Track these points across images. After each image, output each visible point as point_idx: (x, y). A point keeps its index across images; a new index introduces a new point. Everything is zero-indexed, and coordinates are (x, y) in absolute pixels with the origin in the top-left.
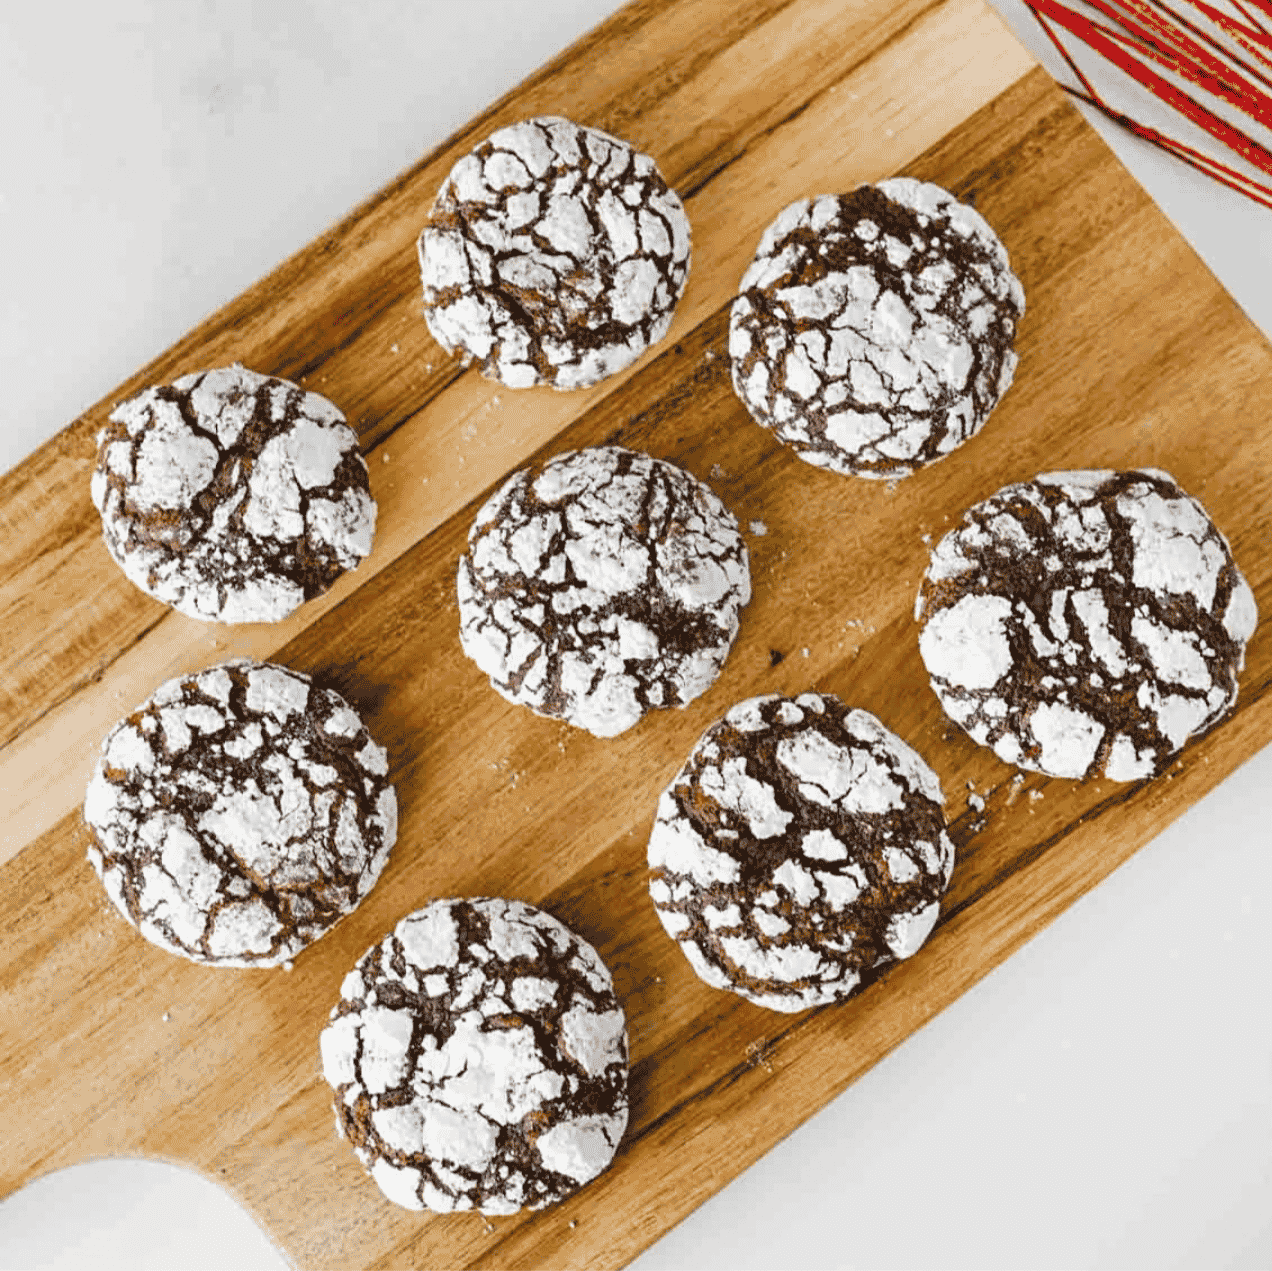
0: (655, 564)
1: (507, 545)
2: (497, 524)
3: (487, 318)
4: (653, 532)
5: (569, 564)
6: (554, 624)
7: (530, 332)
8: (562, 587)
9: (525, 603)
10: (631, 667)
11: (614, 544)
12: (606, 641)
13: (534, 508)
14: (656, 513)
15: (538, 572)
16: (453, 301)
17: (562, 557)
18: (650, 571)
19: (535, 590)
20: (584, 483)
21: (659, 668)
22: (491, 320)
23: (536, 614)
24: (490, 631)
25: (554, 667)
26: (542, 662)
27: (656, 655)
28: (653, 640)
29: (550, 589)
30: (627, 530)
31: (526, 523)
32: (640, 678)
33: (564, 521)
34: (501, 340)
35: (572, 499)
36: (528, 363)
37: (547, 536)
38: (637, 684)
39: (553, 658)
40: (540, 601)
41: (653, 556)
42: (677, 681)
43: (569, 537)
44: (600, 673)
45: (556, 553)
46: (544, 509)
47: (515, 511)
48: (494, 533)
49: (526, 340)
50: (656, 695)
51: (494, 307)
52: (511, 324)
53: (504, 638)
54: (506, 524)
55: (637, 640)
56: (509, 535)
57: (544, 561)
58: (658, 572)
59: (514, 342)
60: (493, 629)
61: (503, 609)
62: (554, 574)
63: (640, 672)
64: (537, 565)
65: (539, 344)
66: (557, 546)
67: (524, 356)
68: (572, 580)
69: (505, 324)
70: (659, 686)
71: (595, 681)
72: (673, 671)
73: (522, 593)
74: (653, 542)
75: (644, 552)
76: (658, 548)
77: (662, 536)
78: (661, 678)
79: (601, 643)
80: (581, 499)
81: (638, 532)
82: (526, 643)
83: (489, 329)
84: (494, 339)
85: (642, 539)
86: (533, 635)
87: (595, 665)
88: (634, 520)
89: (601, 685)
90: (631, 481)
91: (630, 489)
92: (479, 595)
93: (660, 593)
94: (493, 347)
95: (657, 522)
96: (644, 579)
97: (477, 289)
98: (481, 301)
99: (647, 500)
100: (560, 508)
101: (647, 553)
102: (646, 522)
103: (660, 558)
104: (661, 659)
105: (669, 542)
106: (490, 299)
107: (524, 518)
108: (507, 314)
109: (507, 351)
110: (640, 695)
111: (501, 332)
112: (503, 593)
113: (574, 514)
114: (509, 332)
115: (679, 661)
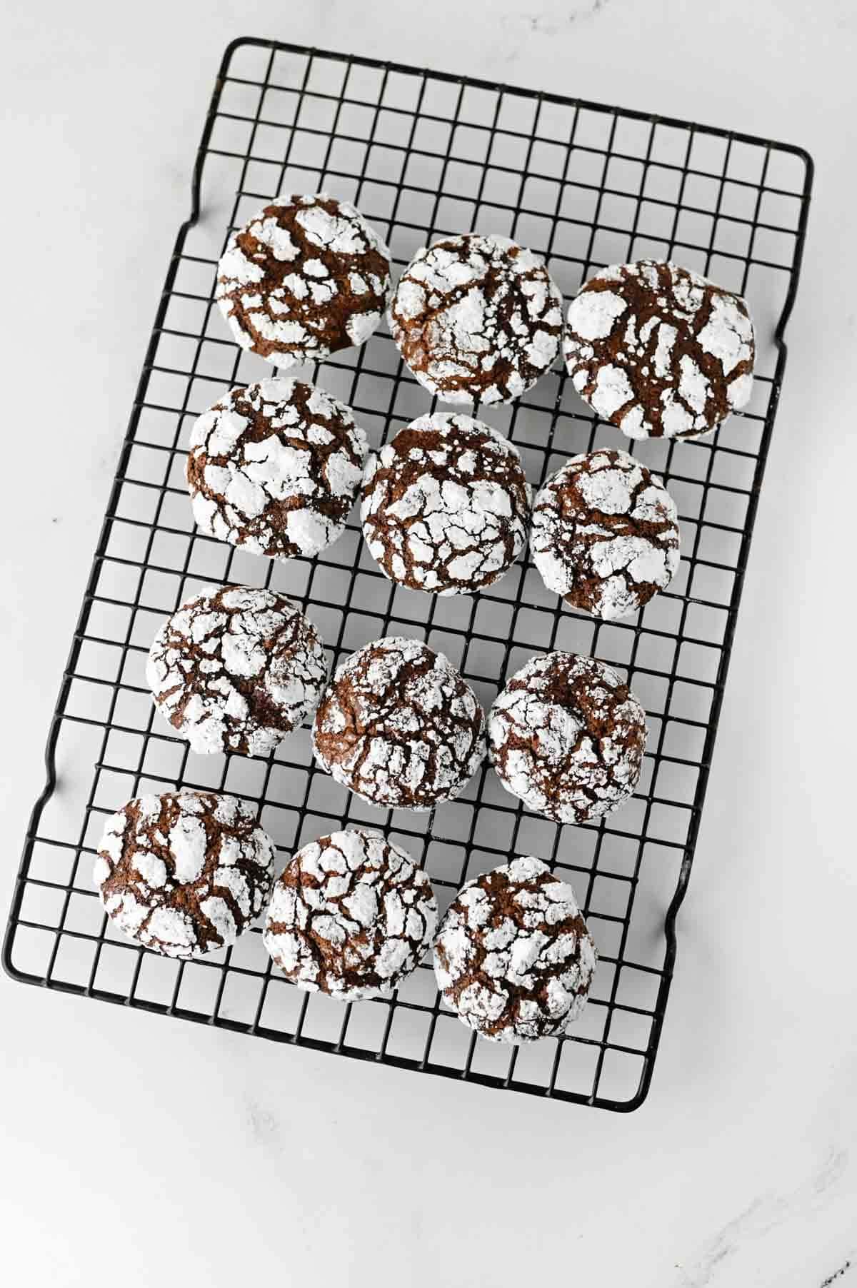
0: (267, 668)
1: (192, 620)
2: (193, 607)
3: (296, 950)
4: (275, 650)
5: (220, 646)
6: (196, 675)
7: (321, 967)
8: (210, 657)
9: (186, 657)
10: (226, 719)
11: (250, 646)
12: (220, 698)
13: (216, 606)
14: (282, 640)
15: (201, 642)
16: (280, 932)
17: (218, 640)
18: (263, 670)
19: (194, 652)
20: (250, 605)
21: (243, 725)
22: (299, 952)
23: (187, 665)
24: (161, 664)
25: (185, 700)
26: (180, 693)
27: (243, 719)
28: (245, 709)
29: (203, 655)
30: (260, 643)
31: (208, 613)
32: (229, 727)
33: (229, 622)
34: (302, 966)
35: (239, 611)
36: (315, 983)
37: (215, 625)
38: (226, 730)
39: (186, 694)
40: (194, 659)
41: (268, 662)
42: (249, 738)
43: (228, 631)
44: (208, 714)
45: (216, 637)
46: (222, 610)
47: (206, 605)
48: (189, 611)
49: (317, 971)
50: (234, 741)
51: (303, 945)
52: (310, 958)
53: (166, 670)
54: (198, 609)
55: (237, 706)
56: (196, 615)
57: (207, 638)
58: (267, 672)
59: (310, 969)
60: (163, 663)
61: (174, 655)
62: (209, 648)
63: (231, 724)
64: (202, 638)
65: (325, 975)
66: (218, 632)
67: (314, 978)
68: (217, 655)
69: (306, 957)
70: (238, 736)
71: (203, 718)
72: (250, 732)
73: (186, 650)
74: (273, 655)
75: (265, 659)
76: (274, 659)
77: (280, 653)
78: (242, 733)
79: (216, 699)
80: (244, 613)
81: (266, 646)
82: (176, 679)
83: (296, 957)
84: (298, 964)
85: (267, 651)
86: (181, 676)
87: (207, 709)
88: (268, 639)
89: (206, 721)
90: (277, 617)
91: (274, 621)
92: (165, 642)
93: (263, 685)
94: (296, 968)
95: (280, 645)
96: (257, 673)
97: (295, 930)
98: (296, 939)
99: (280, 631)
100: (230, 613)
101: (266, 660)
102: (274, 642)
103: (272, 666)
104: (247, 722)
105: (281, 659)
106: (301, 939)
107: (209, 610)
108: (310, 951)
109: (304, 973)
110: (225, 736)
111: (303, 961)
112: (176, 646)
113: (236, 620)
114: (307, 963)
115: (256, 728)
